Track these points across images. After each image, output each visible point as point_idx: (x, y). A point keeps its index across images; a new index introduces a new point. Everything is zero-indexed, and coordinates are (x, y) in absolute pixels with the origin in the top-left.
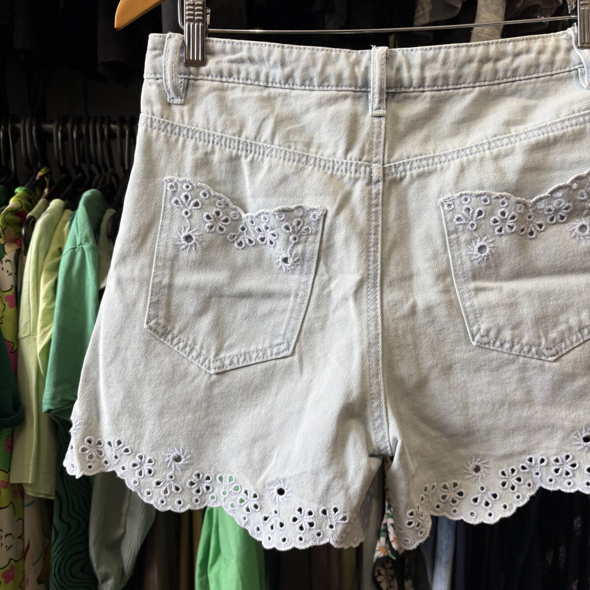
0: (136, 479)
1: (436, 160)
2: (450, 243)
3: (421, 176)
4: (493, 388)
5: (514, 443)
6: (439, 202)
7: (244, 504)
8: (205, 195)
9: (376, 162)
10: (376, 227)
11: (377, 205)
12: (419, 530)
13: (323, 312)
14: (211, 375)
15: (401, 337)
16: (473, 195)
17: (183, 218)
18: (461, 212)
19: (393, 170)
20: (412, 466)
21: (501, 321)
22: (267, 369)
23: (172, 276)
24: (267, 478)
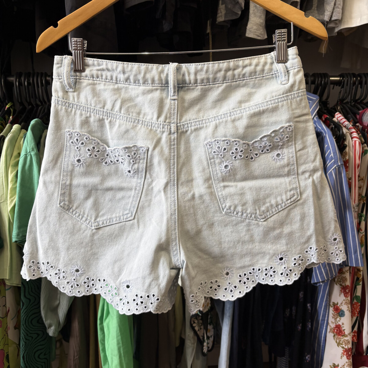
0: (57, 281)
1: (204, 122)
2: (211, 164)
3: (196, 130)
4: (234, 234)
5: (245, 261)
6: (205, 143)
7: (111, 293)
8: (87, 139)
9: (173, 123)
10: (174, 156)
11: (174, 145)
12: (197, 304)
13: (149, 198)
14: (93, 230)
15: (187, 210)
16: (221, 140)
17: (76, 150)
18: (215, 149)
19: (182, 127)
20: (193, 273)
21: (236, 202)
22: (121, 227)
23: (71, 180)
24: (121, 280)
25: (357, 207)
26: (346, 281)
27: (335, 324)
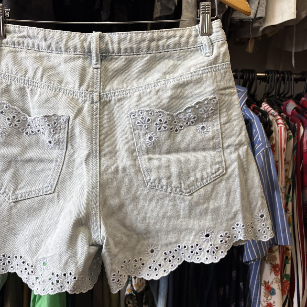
1: (128, 92)
2: (135, 135)
3: (119, 100)
4: (159, 209)
5: (171, 238)
6: (128, 114)
7: (27, 271)
8: (6, 107)
9: (96, 92)
10: (96, 126)
11: (96, 114)
12: (118, 283)
13: (70, 170)
14: (10, 203)
15: (110, 183)
16: (145, 111)
18: (139, 119)
19: (105, 96)
20: (115, 250)
21: (161, 175)
22: (40, 200)
24: (38, 257)
25: (284, 189)
26: (275, 260)
27: (266, 303)
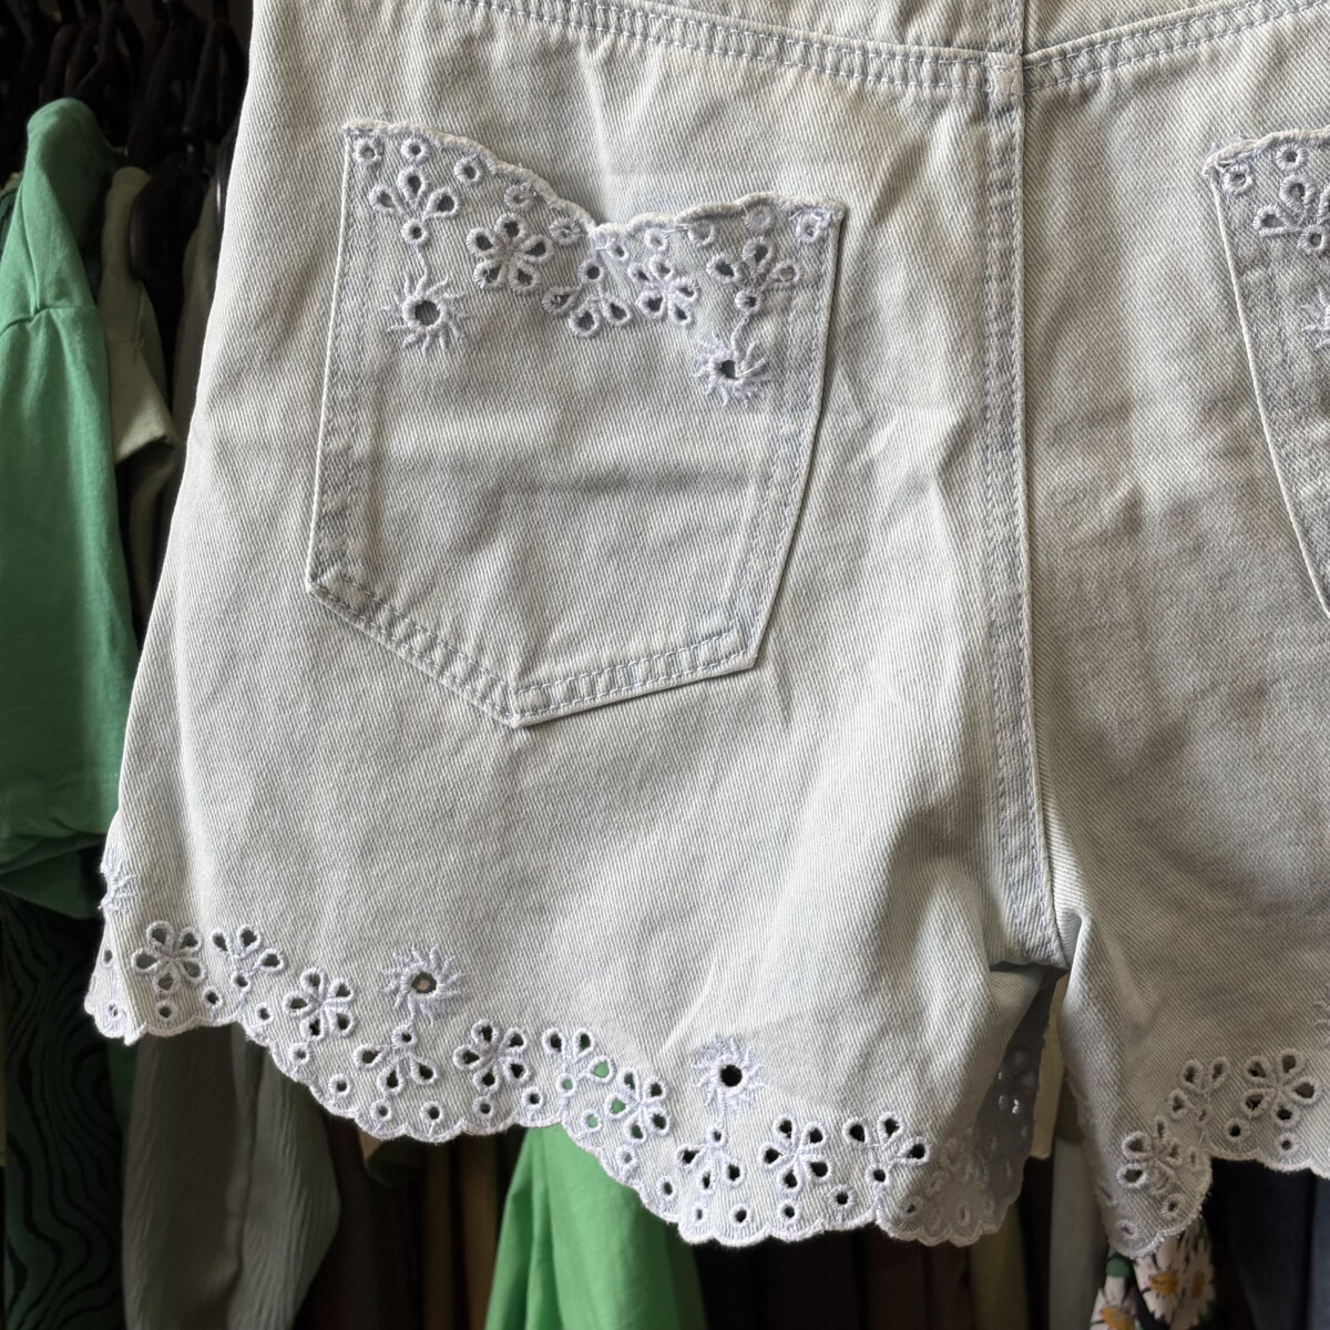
0: (304, 1046)
1: (1197, 28)
2: (1245, 297)
3: (1146, 83)
6: (1205, 168)
7: (626, 1117)
8: (469, 172)
9: (999, 47)
10: (1006, 254)
11: (1006, 185)
12: (1163, 1198)
13: (847, 531)
14: (511, 732)
15: (1095, 603)
16: (1313, 142)
17: (407, 247)
18: (1275, 199)
19: (1057, 67)
20: (1137, 1000)
22: (681, 713)
23: (380, 430)
24: (687, 1037)
